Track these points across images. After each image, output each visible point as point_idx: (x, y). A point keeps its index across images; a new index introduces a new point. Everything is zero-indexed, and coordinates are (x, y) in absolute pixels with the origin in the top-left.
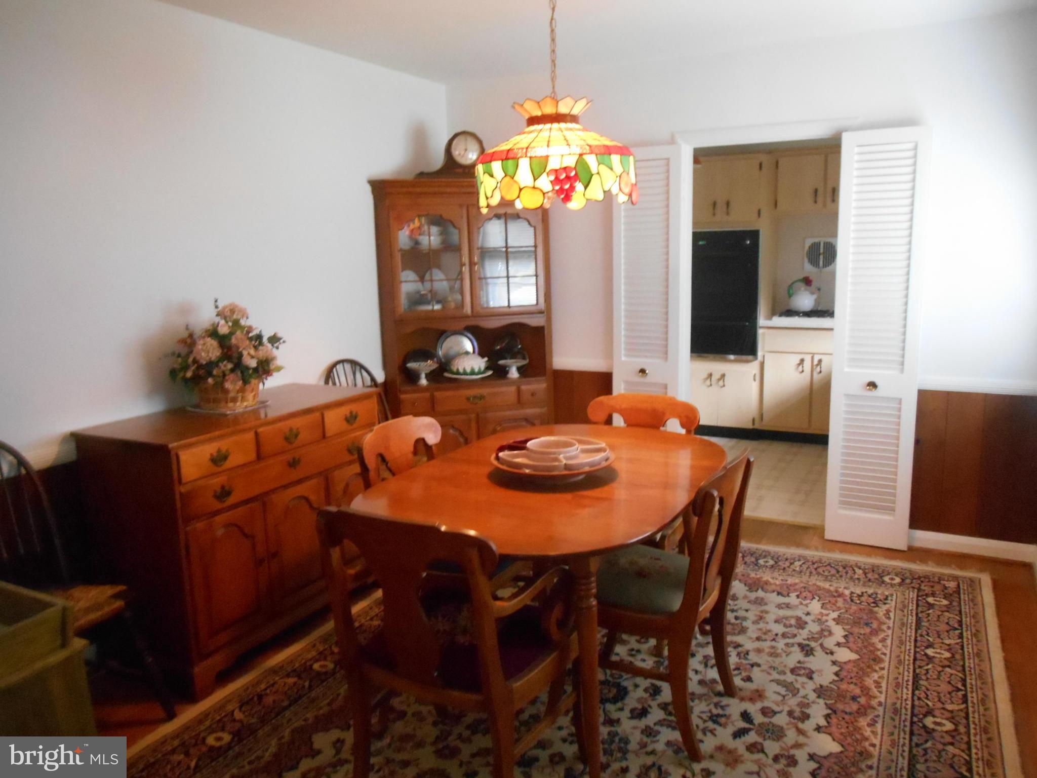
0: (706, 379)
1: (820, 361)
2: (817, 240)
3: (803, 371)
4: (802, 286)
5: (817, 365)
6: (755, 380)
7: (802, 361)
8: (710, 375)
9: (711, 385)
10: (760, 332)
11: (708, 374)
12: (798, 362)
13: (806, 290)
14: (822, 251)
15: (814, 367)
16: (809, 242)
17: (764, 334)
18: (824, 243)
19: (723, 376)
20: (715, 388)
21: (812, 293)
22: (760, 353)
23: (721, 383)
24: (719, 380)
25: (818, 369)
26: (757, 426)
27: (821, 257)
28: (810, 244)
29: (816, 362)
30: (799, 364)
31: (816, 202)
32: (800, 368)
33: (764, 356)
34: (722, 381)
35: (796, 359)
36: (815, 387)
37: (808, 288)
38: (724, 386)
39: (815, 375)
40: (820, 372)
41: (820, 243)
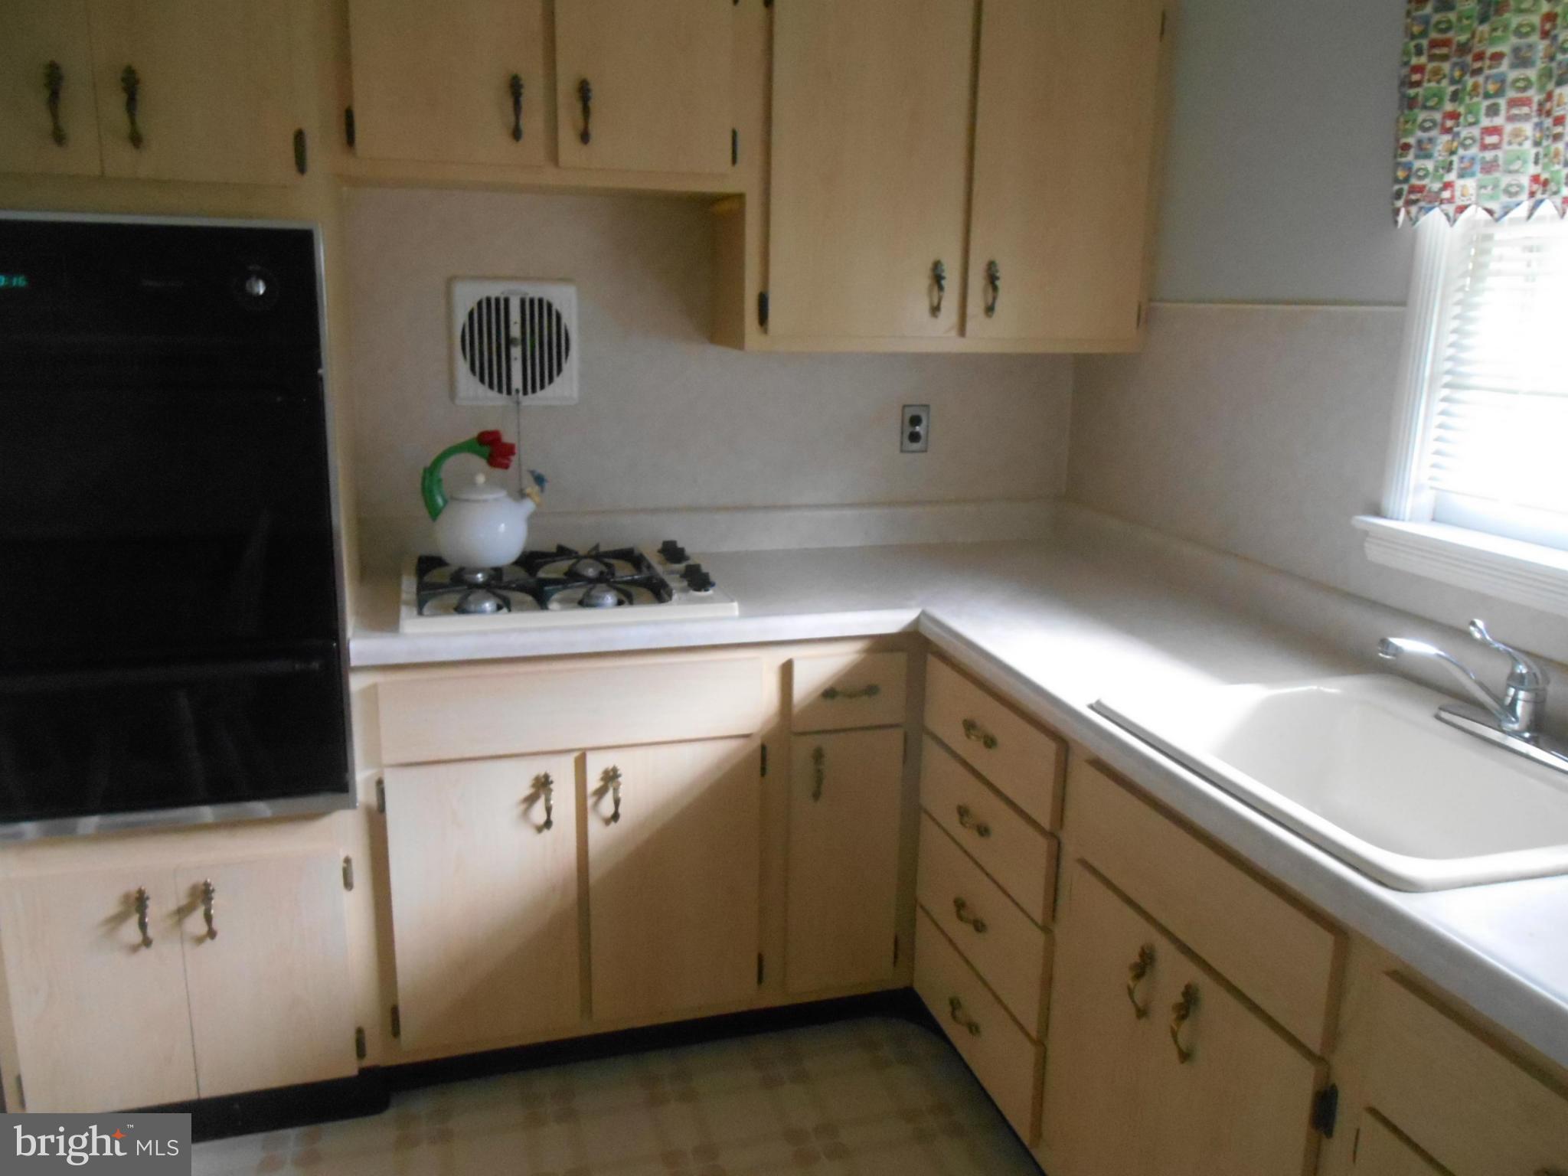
0: (119, 919)
1: (611, 777)
2: (495, 290)
3: (548, 824)
4: (477, 465)
5: (600, 793)
6: (348, 884)
7: (543, 784)
8: (139, 902)
9: (147, 942)
10: (356, 684)
11: (126, 898)
12: (527, 790)
13: (491, 483)
14: (515, 331)
15: (590, 802)
16: (467, 297)
17: (372, 692)
18: (523, 302)
19: (203, 894)
20: (167, 953)
21: (521, 495)
22: (362, 776)
23: (196, 923)
24: (183, 912)
25: (607, 806)
26: (375, 1056)
27: (516, 352)
28: (472, 304)
29: (593, 782)
30: (531, 800)
31: (517, 134)
32: (538, 813)
33: (380, 783)
34: (200, 913)
35: (519, 779)
36: (595, 874)
37: (498, 472)
38: (212, 934)
39: (595, 828)
40: (615, 816)
41: (507, 301)
